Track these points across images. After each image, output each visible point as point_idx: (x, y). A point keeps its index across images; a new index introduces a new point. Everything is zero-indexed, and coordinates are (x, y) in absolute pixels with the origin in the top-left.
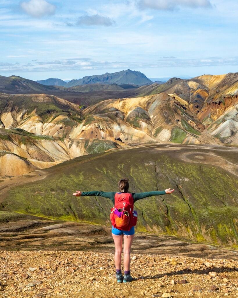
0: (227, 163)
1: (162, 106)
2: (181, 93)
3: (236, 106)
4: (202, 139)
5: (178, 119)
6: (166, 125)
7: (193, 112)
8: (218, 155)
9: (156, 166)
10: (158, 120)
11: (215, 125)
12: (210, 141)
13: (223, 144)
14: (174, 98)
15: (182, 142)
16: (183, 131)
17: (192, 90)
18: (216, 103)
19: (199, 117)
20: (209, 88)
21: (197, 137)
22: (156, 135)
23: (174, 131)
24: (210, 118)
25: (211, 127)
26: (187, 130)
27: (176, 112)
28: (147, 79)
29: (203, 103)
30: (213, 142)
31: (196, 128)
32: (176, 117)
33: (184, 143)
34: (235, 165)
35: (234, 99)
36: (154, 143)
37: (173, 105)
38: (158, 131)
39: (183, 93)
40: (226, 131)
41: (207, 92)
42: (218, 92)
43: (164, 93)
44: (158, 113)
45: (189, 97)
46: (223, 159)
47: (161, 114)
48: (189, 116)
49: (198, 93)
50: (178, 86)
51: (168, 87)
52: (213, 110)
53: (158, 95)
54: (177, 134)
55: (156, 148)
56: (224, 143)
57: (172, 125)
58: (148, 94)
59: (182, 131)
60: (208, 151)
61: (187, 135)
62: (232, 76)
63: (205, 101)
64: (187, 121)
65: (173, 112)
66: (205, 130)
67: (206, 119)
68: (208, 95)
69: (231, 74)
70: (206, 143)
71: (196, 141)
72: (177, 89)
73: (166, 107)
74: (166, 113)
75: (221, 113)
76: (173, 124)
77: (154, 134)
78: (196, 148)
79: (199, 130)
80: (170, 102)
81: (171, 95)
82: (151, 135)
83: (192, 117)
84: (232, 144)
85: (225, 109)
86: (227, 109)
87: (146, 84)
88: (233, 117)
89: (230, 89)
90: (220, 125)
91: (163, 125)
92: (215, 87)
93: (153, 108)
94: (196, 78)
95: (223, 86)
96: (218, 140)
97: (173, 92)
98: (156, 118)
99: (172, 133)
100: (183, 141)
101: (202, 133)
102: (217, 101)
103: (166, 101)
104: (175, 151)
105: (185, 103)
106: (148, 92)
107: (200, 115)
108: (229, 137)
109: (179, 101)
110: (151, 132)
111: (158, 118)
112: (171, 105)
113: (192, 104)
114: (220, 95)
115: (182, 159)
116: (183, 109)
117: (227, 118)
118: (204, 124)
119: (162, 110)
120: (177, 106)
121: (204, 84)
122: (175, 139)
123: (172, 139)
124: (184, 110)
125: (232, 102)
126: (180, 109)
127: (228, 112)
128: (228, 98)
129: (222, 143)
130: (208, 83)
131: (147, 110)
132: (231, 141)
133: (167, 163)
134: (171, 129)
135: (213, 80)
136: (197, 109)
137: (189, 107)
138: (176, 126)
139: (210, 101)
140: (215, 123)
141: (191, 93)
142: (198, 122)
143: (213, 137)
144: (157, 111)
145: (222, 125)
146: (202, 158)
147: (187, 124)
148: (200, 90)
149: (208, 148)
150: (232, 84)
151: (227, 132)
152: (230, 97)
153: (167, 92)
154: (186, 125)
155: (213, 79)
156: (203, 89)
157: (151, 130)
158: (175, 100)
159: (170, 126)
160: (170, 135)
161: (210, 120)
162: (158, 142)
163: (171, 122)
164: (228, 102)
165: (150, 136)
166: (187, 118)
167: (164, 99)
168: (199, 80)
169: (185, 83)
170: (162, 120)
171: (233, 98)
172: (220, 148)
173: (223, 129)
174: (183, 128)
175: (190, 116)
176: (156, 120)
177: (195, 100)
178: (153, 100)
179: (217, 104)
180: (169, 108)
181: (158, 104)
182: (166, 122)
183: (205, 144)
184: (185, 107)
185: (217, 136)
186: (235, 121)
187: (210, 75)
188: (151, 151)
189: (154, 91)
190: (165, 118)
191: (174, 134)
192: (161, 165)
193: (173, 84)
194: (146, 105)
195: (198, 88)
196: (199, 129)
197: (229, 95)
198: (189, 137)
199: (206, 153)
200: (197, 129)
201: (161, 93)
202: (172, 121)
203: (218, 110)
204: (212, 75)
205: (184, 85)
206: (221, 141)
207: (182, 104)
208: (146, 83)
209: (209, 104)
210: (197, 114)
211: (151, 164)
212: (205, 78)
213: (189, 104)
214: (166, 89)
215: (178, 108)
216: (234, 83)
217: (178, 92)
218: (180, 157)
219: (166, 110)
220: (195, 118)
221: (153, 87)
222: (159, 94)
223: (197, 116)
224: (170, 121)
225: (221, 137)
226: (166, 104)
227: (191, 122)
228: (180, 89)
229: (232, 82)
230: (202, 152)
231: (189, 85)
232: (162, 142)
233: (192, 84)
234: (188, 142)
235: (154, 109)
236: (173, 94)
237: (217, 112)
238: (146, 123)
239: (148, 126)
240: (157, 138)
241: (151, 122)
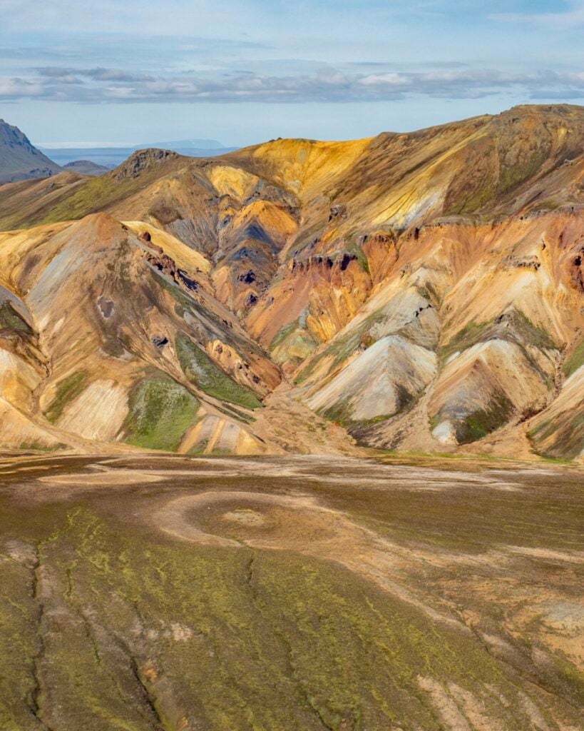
0: (369, 544)
1: (91, 276)
2: (180, 217)
3: (414, 277)
4: (270, 431)
5: (163, 334)
6: (106, 365)
7: (230, 304)
8: (329, 507)
9: (37, 565)
10: (68, 340)
11: (326, 363)
12: (303, 437)
13: (362, 452)
14: (148, 237)
15: (177, 446)
16: (183, 391)
17: (225, 202)
18: (330, 263)
19: (258, 328)
20: (300, 195)
21: (246, 420)
22: (56, 411)
23: (142, 391)
24: (306, 328)
25: (309, 371)
26: (199, 388)
27: (153, 300)
28: (34, 151)
29: (277, 259)
30: (319, 441)
31: (242, 377)
32: (153, 326)
33: (185, 448)
34: (405, 551)
35: (405, 245)
36: (47, 449)
37: (141, 272)
38: (69, 392)
39: (189, 215)
40: (375, 388)
41: (293, 211)
42: (337, 216)
43: (102, 214)
44: (73, 306)
45: (212, 238)
46: (351, 524)
47: (84, 309)
48: (213, 319)
49: (254, 219)
50: (166, 188)
51: (120, 192)
52: (317, 295)
53: (75, 224)
54: (156, 406)
55: (44, 473)
56: (365, 445)
57: (134, 364)
58: (32, 219)
59: (177, 392)
60: (285, 485)
61: (202, 411)
62: (397, 147)
63: (282, 255)
64: (204, 343)
65: (140, 300)
66: (283, 385)
67: (285, 336)
68: (294, 225)
69: (390, 138)
70: (286, 448)
71: (241, 436)
72: (163, 200)
73: (110, 277)
74: (110, 305)
75: (352, 308)
76: (138, 355)
77: (51, 408)
78: (233, 474)
79: (257, 387)
80: (129, 257)
81: (134, 224)
82: (36, 410)
83: (225, 326)
84: (403, 450)
85: (370, 287)
86: (377, 287)
87: (26, 176)
88: (402, 325)
89: (389, 199)
90: (351, 359)
91: (92, 362)
92: (326, 194)
93: (50, 284)
94: (246, 154)
95: (359, 188)
96: (341, 433)
97: (145, 210)
98: (61, 331)
99: (131, 403)
100: (184, 437)
101: (269, 401)
102: (337, 253)
103: (112, 254)
104: (132, 491)
105: (193, 259)
106: (32, 208)
107: (260, 318)
108: (387, 417)
109: (167, 251)
110: (37, 399)
111: (72, 329)
112: (133, 271)
113: (226, 264)
114: (346, 226)
115: (167, 531)
116: (184, 287)
117: (379, 328)
118: (280, 355)
119: (91, 291)
120: (159, 273)
121: (277, 178)
122: (144, 432)
123: (130, 432)
124: (192, 293)
125: (398, 257)
126: (173, 291)
127: (382, 303)
128: (381, 239)
129: (358, 445)
130: (294, 174)
131: (22, 293)
132: (399, 438)
133: (95, 549)
134: (129, 383)
135: (318, 161)
136: (250, 290)
137: (211, 281)
138: (151, 370)
139: (306, 255)
140: (325, 354)
141: (222, 217)
142: (252, 349)
143: (319, 420)
144: (69, 297)
145: (359, 362)
146: (257, 519)
147: (204, 358)
148: (260, 204)
149: (287, 472)
150: (398, 181)
151: (378, 395)
152: (390, 237)
153: (116, 212)
154: (200, 362)
155: (315, 157)
156: (276, 198)
157: (34, 386)
158: (152, 246)
159: (124, 366)
160: (124, 410)
161: (305, 340)
162: (63, 446)
163: (129, 349)
164: (380, 256)
165: (29, 417)
166: (201, 329)
167: (103, 244)
168: (258, 161)
169: (198, 172)
170: (89, 339)
171: (400, 241)
172: (341, 471)
173: (364, 380)
174: (183, 378)
175: (218, 323)
176: (60, 341)
177: (239, 247)
178: (53, 245)
179: (336, 267)
180: (123, 286)
181: (74, 267)
182: (106, 348)
183: (282, 452)
184: (193, 278)
185: (336, 414)
186: (414, 341)
187: (304, 141)
188: (23, 489)
189: (59, 207)
190: (103, 328)
191: (141, 405)
192: (65, 559)
193: (145, 175)
194: (17, 272)
195: (255, 195)
196: (256, 380)
197: (382, 227)
198: (210, 420)
199: (275, 498)
200: (245, 380)
201: (91, 217)
202: (137, 345)
203: (338, 293)
204: (312, 142)
205: (191, 180)
206: (355, 437)
207: (180, 265)
208: (28, 170)
209: (301, 267)
210: (246, 311)
211: (15, 556)
212: (284, 154)
213: (214, 266)
214: (113, 197)
215: (163, 284)
216: (402, 176)
217: (165, 214)
218: (156, 516)
219: (107, 291)
220: (237, 330)
221: (55, 187)
222: (79, 218)
223: (248, 321)
224: (126, 342)
225: (354, 417)
226: (110, 267)
227: (220, 350)
228: (174, 199)
229: (398, 174)
230: (260, 490)
231: (215, 183)
232: (84, 443)
233: (227, 179)
234: (204, 443)
235: (54, 290)
236: (143, 219)
237: (337, 303)
238: (16, 352)
239: (20, 368)
240: (63, 422)
241: (38, 347)
